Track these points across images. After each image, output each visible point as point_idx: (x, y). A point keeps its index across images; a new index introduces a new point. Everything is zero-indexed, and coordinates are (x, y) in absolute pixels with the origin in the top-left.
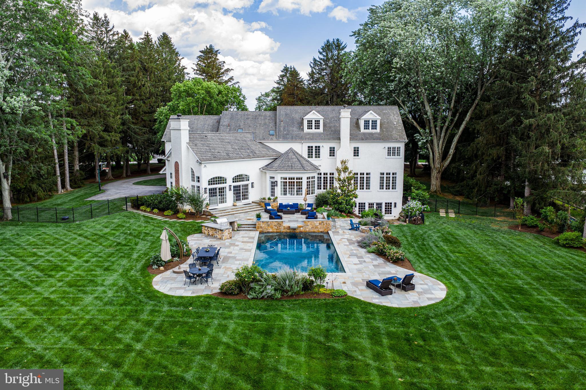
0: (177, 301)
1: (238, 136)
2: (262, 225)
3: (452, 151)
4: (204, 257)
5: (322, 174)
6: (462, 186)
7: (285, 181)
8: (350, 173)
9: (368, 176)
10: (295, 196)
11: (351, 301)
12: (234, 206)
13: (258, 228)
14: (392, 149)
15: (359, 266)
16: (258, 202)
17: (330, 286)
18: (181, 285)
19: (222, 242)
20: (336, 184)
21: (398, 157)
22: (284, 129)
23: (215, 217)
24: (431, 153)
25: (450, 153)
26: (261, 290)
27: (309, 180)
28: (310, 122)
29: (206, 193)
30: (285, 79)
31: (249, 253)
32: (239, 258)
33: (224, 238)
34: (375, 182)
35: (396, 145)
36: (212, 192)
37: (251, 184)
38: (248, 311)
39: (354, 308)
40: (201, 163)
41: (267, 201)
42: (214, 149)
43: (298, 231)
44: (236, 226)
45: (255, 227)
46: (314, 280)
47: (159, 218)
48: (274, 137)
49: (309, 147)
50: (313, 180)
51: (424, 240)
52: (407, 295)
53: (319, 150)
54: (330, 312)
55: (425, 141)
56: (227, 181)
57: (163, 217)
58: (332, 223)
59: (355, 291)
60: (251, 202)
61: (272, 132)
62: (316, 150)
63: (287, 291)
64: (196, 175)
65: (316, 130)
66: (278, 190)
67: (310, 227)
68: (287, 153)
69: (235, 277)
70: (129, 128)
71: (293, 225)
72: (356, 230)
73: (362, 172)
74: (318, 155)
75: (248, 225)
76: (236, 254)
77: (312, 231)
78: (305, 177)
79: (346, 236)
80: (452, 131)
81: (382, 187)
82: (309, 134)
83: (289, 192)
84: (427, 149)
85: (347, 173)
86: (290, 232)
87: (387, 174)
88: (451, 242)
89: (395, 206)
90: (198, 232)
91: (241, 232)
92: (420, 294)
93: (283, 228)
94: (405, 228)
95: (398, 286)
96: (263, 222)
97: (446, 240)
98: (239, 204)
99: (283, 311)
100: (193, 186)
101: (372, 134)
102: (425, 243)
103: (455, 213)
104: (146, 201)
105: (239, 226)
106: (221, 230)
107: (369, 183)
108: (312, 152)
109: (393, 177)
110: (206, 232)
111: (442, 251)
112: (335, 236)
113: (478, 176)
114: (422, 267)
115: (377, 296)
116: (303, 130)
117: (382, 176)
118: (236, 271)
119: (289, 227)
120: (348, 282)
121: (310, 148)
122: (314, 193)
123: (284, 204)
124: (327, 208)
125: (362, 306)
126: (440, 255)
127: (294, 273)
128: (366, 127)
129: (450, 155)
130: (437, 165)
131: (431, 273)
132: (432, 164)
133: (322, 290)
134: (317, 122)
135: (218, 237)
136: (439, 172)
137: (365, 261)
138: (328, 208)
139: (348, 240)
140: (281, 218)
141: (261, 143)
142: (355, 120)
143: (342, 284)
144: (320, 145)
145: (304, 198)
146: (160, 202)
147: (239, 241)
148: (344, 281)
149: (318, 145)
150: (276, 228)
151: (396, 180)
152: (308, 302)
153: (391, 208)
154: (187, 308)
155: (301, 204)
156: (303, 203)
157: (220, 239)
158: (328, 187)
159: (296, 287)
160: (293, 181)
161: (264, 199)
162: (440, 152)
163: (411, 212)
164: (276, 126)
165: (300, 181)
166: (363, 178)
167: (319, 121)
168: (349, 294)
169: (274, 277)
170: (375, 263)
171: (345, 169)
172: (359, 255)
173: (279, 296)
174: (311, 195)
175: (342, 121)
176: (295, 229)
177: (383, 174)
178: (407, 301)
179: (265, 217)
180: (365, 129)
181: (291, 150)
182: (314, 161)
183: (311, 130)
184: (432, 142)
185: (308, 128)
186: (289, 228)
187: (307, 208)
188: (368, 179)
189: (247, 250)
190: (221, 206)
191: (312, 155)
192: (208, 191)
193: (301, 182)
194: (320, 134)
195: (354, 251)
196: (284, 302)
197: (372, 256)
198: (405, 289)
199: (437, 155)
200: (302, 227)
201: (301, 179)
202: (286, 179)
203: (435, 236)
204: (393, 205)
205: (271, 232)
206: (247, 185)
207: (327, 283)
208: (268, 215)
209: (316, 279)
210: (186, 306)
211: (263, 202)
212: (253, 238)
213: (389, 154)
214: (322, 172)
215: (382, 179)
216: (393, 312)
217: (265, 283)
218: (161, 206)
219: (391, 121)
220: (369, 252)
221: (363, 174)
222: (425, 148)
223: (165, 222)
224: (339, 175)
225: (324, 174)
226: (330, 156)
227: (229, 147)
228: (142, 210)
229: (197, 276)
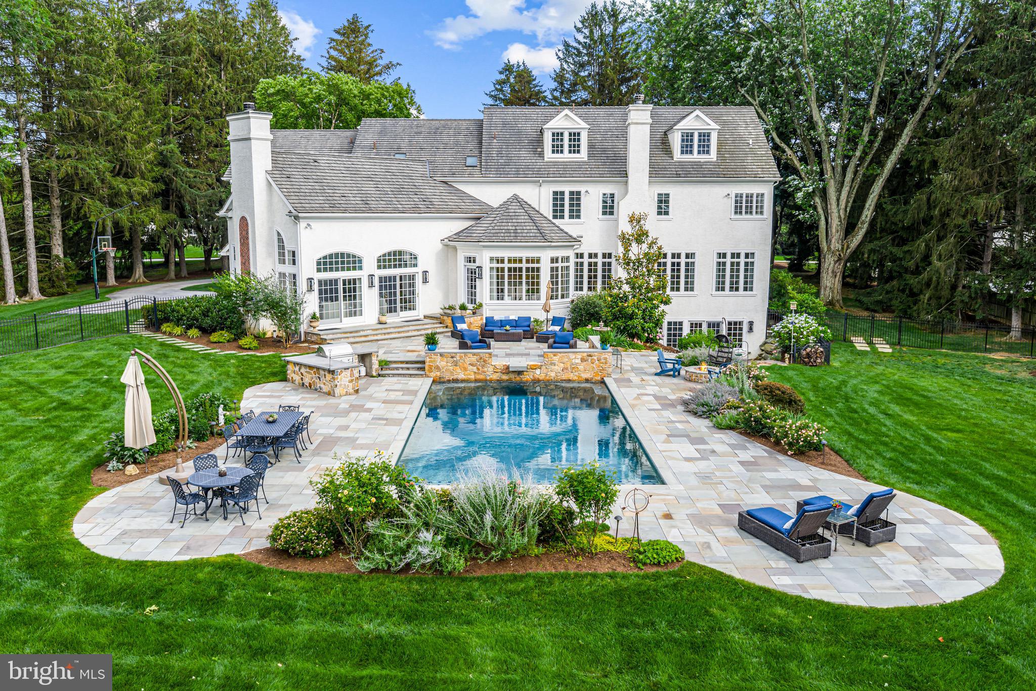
0: (116, 578)
1: (394, 166)
2: (441, 363)
3: (868, 213)
4: (263, 439)
5: (586, 256)
6: (888, 292)
7: (500, 265)
8: (650, 246)
9: (690, 260)
10: (524, 301)
11: (701, 580)
12: (380, 323)
13: (431, 371)
14: (744, 199)
15: (702, 465)
16: (439, 316)
17: (626, 529)
18: (160, 521)
19: (332, 401)
20: (620, 273)
21: (759, 216)
22: (499, 153)
23: (324, 341)
24: (823, 218)
25: (863, 217)
26: (402, 544)
27: (555, 265)
28: (557, 136)
29: (310, 289)
30: (507, 89)
31: (394, 429)
32: (364, 442)
33: (337, 391)
34: (705, 274)
35: (755, 189)
36: (328, 292)
37: (421, 275)
38: (349, 620)
39: (715, 611)
40: (297, 218)
41: (458, 312)
42: (334, 188)
43: (528, 377)
44: (376, 366)
45: (423, 369)
46: (575, 508)
47: (199, 347)
48: (476, 171)
49: (555, 193)
50: (566, 264)
51: (847, 399)
52: (879, 561)
53: (579, 199)
54: (637, 626)
55: (811, 189)
56: (364, 264)
57: (207, 345)
58: (611, 359)
59: (708, 546)
60: (422, 317)
61: (471, 161)
62: (571, 199)
63: (487, 549)
64: (288, 247)
65: (572, 155)
66: (485, 287)
67: (558, 368)
68: (505, 205)
69: (317, 499)
70: (176, 173)
71: (516, 363)
72: (674, 376)
73: (676, 252)
74: (575, 213)
75: (407, 362)
76: (359, 430)
77: (564, 377)
78: (546, 256)
79: (650, 390)
80: (867, 169)
81: (720, 287)
82: (555, 163)
83: (509, 291)
84: (815, 208)
85: (645, 246)
86: (509, 380)
87: (733, 256)
88: (917, 405)
89: (751, 330)
90: (279, 378)
91: (387, 379)
92: (919, 554)
93: (491, 369)
94: (790, 373)
95: (845, 530)
96: (441, 355)
97: (901, 400)
98: (391, 319)
99: (469, 623)
100: (282, 275)
101: (698, 164)
102: (855, 406)
103: (892, 344)
104: (173, 311)
105: (384, 364)
106: (330, 371)
107: (693, 277)
108: (562, 205)
109: (746, 264)
110: (297, 378)
111: (906, 425)
112: (623, 390)
113: (936, 263)
114: (877, 466)
115: (782, 564)
116: (541, 155)
117: (722, 260)
118: (325, 481)
119: (508, 367)
120: (680, 514)
121: (558, 197)
122: (568, 296)
123: (496, 318)
124: (598, 328)
125: (744, 602)
126: (908, 436)
127: (513, 489)
128: (687, 148)
129: (863, 223)
130: (836, 245)
131: (915, 487)
132: (825, 244)
133: (600, 541)
134: (575, 137)
135: (325, 389)
136: (839, 259)
137: (713, 452)
138: (601, 327)
139: (656, 397)
140: (489, 347)
141: (445, 183)
142: (659, 135)
143: (663, 522)
144: (582, 188)
145: (545, 305)
146: (205, 314)
147: (376, 400)
148: (665, 510)
149: (575, 188)
150: (475, 369)
151: (752, 270)
152: (557, 586)
153: (741, 335)
154: (141, 605)
155: (536, 321)
156: (542, 316)
157: (329, 394)
158: (599, 286)
159: (517, 534)
160: (518, 265)
161: (451, 308)
162: (843, 216)
163: (798, 339)
164: (481, 148)
165: (535, 265)
166: (679, 264)
167: (579, 134)
168: (690, 557)
169: (447, 501)
170: (745, 456)
171: (641, 236)
172: (693, 435)
173: (460, 564)
174: (560, 300)
175: (633, 131)
176: (520, 373)
177: (724, 256)
178: (888, 583)
179: (447, 344)
180: (682, 152)
181: (516, 198)
182: (567, 224)
183: (560, 155)
184: (824, 193)
185: (553, 152)
186: (507, 370)
187: (552, 328)
188: (690, 267)
189: (389, 421)
190: (349, 323)
191: (562, 211)
192: (316, 287)
193: (538, 269)
194: (580, 164)
195: (679, 426)
196: (476, 584)
197: (732, 437)
198: (864, 539)
199: (835, 223)
200: (540, 367)
201: (538, 261)
202: (503, 261)
203: (872, 392)
204: (745, 328)
205: (463, 381)
206: (412, 277)
207: (617, 519)
208: (455, 343)
209: (581, 504)
210: (136, 599)
211: (448, 315)
212: (415, 393)
213: (738, 211)
214: (585, 249)
215: (721, 266)
216: (857, 628)
217: (413, 520)
218: (208, 321)
219: (741, 138)
220: (720, 427)
221: (679, 256)
222: (810, 206)
223: (206, 357)
224: (627, 250)
225: (590, 256)
226: (604, 213)
227: (369, 188)
228: (164, 333)
229: (215, 494)
